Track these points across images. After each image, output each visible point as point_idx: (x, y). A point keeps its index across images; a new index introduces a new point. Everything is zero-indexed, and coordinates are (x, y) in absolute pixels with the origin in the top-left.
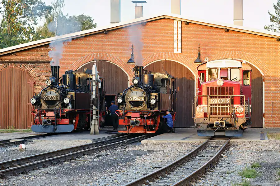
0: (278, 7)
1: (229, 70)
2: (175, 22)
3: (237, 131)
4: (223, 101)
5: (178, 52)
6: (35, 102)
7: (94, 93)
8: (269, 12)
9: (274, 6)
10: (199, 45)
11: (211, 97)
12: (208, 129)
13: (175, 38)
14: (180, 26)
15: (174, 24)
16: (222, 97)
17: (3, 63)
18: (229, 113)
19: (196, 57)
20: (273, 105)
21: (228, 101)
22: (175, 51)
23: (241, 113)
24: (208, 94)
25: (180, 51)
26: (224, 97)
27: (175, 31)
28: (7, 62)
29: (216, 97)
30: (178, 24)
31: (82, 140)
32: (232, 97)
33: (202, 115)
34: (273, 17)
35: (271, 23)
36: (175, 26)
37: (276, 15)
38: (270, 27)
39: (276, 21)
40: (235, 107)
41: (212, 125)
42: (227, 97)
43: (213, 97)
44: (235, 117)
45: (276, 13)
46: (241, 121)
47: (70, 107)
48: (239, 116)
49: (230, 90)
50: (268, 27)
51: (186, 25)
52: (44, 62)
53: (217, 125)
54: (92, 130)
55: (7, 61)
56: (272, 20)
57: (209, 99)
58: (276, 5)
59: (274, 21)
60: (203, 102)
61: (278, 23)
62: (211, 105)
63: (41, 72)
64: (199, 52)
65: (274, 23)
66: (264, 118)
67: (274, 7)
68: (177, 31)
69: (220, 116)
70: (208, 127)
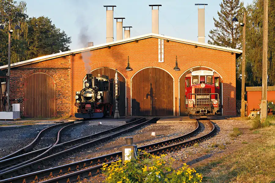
0: (221, 14)
1: (206, 77)
2: (159, 40)
3: (214, 115)
4: (205, 97)
5: (161, 62)
6: (78, 98)
7: (116, 92)
8: (214, 19)
9: (218, 13)
10: (176, 57)
11: (197, 95)
12: (196, 114)
13: (159, 51)
14: (163, 43)
15: (159, 42)
16: (204, 95)
17: (32, 69)
18: (209, 104)
19: (174, 66)
20: (229, 99)
21: (208, 97)
22: (159, 61)
23: (216, 104)
24: (195, 93)
25: (163, 61)
26: (205, 95)
27: (159, 47)
28: (35, 69)
29: (200, 95)
30: (162, 42)
31: (120, 122)
32: (211, 94)
33: (192, 106)
34: (218, 22)
35: (215, 28)
36: (159, 43)
37: (220, 21)
38: (215, 32)
39: (220, 27)
40: (213, 101)
41: (198, 112)
42: (207, 95)
43: (199, 95)
44: (213, 107)
45: (220, 20)
46: (216, 110)
47: (100, 101)
48: (215, 106)
49: (209, 90)
50: (213, 31)
51: (167, 43)
52: (63, 69)
53: (202, 111)
54: (115, 116)
55: (36, 67)
56: (216, 26)
57: (197, 96)
58: (220, 12)
59: (218, 27)
60: (192, 98)
61: (222, 28)
62: (197, 99)
63: (61, 76)
64: (177, 62)
65: (218, 28)
66: (222, 109)
67: (218, 15)
68: (161, 46)
69: (203, 106)
70: (196, 113)
